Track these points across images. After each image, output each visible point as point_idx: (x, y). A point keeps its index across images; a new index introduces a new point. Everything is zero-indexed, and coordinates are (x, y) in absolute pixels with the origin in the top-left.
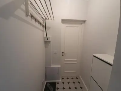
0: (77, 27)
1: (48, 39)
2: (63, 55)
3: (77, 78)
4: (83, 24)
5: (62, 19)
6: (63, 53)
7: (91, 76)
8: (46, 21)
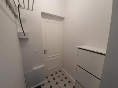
0: (57, 23)
1: (25, 36)
2: (45, 53)
3: (60, 71)
4: (62, 21)
5: (42, 12)
6: (45, 50)
7: (77, 65)
8: (20, 9)
